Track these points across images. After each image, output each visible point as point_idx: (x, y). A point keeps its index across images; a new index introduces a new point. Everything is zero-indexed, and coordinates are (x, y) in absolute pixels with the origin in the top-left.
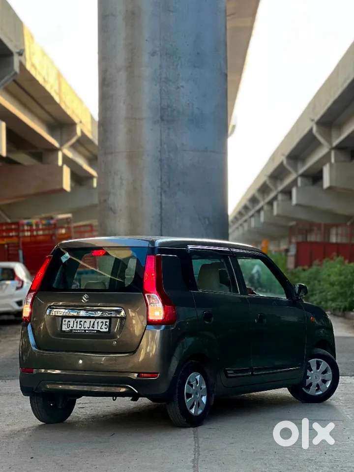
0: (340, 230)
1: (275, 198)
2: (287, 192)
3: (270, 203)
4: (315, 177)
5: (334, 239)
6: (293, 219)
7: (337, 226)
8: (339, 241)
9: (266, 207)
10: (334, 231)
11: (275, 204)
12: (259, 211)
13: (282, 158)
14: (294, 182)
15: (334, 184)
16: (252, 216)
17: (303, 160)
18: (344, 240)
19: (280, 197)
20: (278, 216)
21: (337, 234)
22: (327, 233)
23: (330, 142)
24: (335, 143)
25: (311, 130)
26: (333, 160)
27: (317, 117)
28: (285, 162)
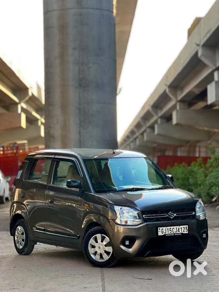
0: (183, 149)
1: (145, 131)
2: (152, 127)
3: (142, 134)
4: (168, 118)
5: (179, 154)
6: (155, 143)
7: (181, 146)
8: (182, 155)
9: (140, 137)
10: (179, 150)
11: (145, 135)
12: (135, 139)
13: (148, 108)
14: (156, 122)
15: (179, 122)
16: (132, 142)
17: (161, 108)
18: (185, 154)
19: (148, 130)
20: (147, 141)
21: (181, 151)
22: (175, 151)
23: (176, 97)
24: (180, 98)
25: (165, 91)
26: (178, 108)
27: (169, 83)
28: (151, 110)
